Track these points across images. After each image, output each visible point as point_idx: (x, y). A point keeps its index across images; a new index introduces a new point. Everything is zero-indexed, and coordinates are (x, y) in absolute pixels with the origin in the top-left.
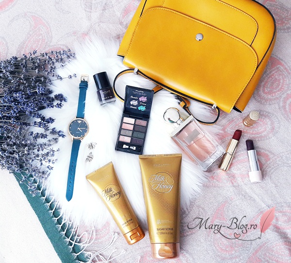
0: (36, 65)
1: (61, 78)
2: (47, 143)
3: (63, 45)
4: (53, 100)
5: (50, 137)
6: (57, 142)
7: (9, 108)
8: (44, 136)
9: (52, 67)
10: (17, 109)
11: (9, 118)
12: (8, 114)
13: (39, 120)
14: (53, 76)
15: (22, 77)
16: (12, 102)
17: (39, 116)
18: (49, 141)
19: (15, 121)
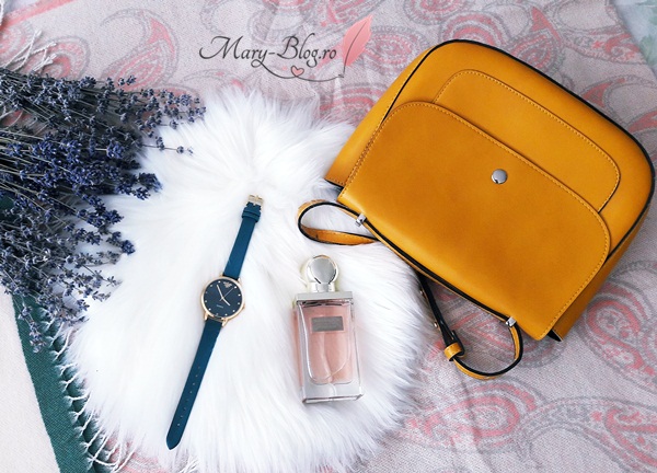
0: (126, 106)
1: (162, 147)
2: (96, 256)
3: (192, 90)
4: (134, 181)
5: (104, 247)
6: (114, 262)
7: (44, 167)
8: (93, 239)
9: (153, 120)
10: (57, 175)
11: (37, 186)
12: (38, 178)
13: (92, 209)
14: (151, 136)
15: (91, 119)
16: (53, 156)
17: (95, 202)
18: (101, 254)
19: (44, 197)
